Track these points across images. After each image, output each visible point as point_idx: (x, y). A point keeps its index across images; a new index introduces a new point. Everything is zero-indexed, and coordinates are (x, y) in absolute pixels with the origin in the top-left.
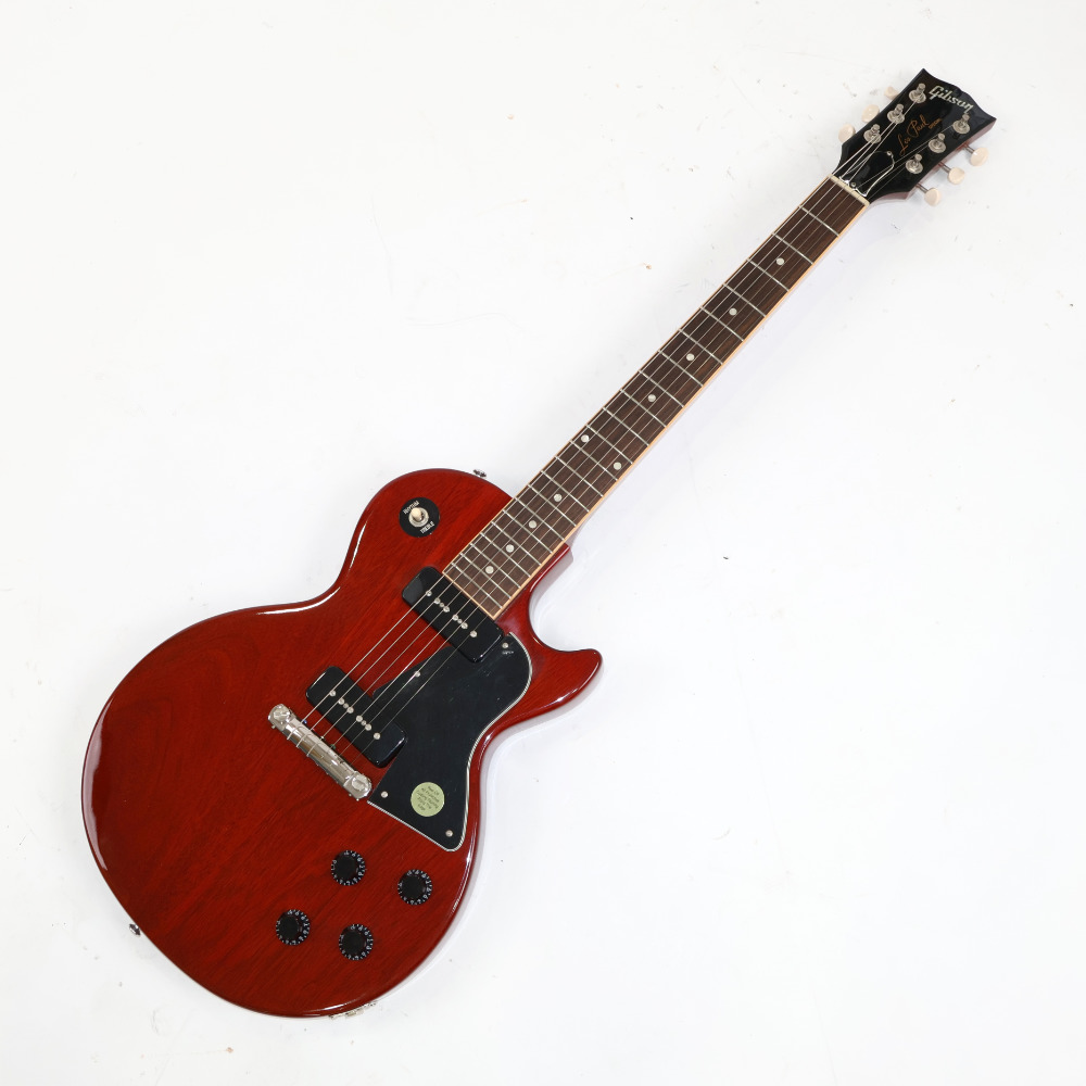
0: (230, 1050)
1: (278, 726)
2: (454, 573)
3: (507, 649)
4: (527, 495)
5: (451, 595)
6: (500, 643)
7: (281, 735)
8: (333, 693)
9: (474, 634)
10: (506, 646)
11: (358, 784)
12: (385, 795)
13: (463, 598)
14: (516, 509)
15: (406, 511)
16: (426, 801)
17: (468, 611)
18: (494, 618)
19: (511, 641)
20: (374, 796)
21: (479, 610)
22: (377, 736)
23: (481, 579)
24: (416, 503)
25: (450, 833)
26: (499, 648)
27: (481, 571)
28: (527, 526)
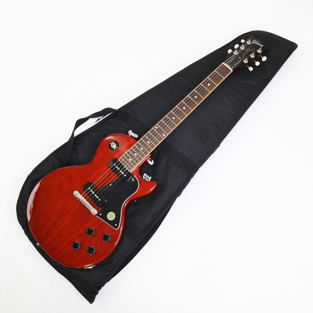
1: (76, 196)
2: (121, 160)
5: (120, 165)
7: (76, 198)
8: (89, 188)
9: (125, 176)
10: (133, 179)
11: (94, 211)
12: (101, 214)
13: (123, 166)
14: (138, 145)
15: (110, 144)
16: (111, 217)
17: (124, 170)
18: (130, 172)
20: (98, 214)
21: (127, 169)
22: (100, 200)
23: (128, 162)
24: (113, 142)
25: (116, 225)
26: (131, 179)
27: (128, 160)
28: (140, 149)
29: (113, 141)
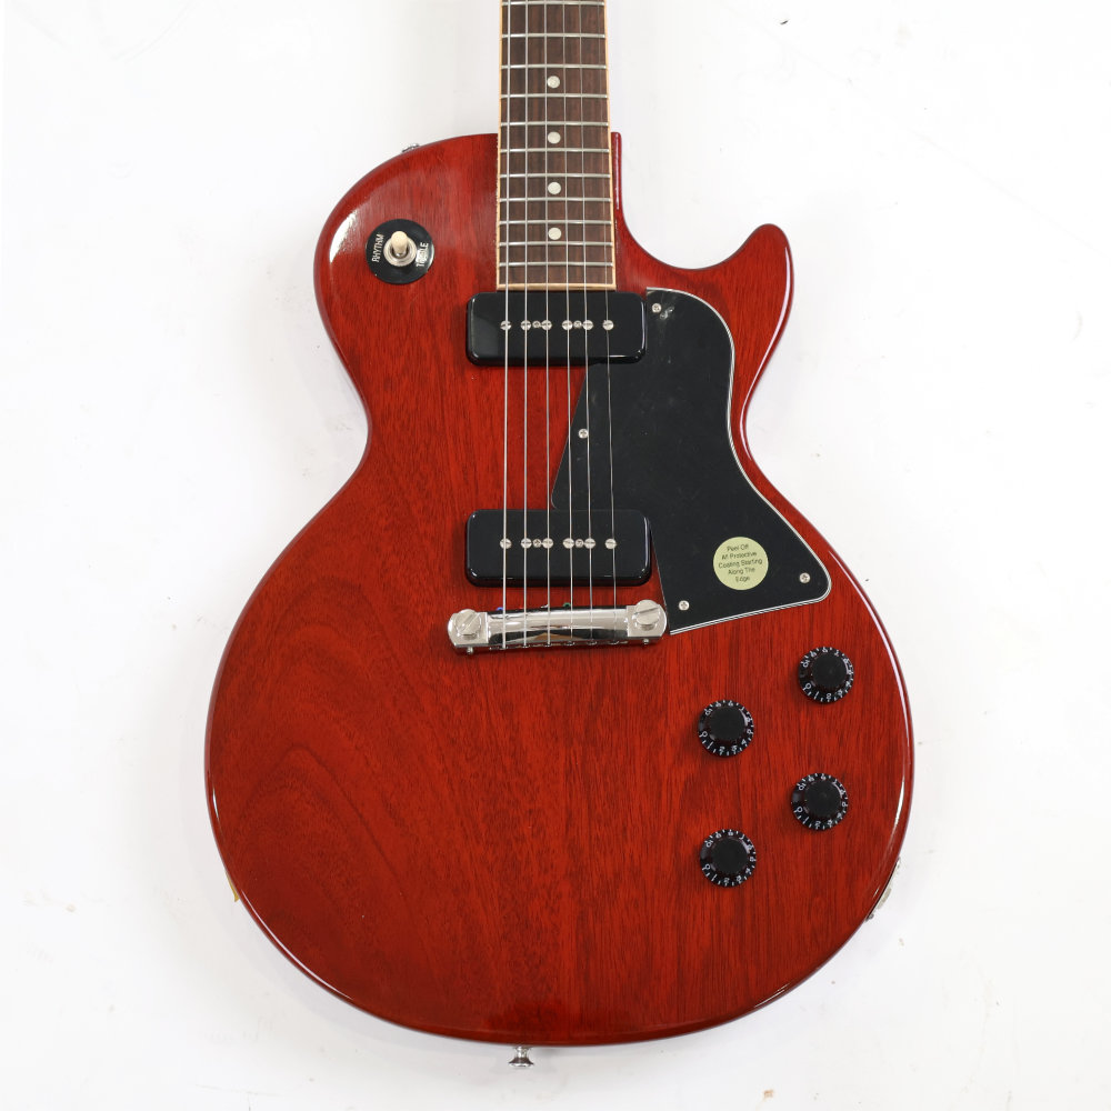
0: (768, 1093)
1: (477, 641)
2: (516, 274)
3: (662, 311)
4: (513, 109)
5: (537, 303)
6: (648, 310)
7: (493, 651)
8: (505, 544)
9: (609, 325)
10: (657, 308)
11: (643, 618)
12: (684, 605)
13: (557, 295)
14: (517, 136)
15: (376, 259)
16: (742, 567)
17: (578, 303)
18: (613, 286)
19: (657, 297)
20: (675, 618)
21: (590, 292)
22: (611, 544)
23: (556, 252)
24: (380, 238)
25: (805, 578)
26: (653, 317)
27: (547, 243)
28: (550, 145)
29: (371, 240)
